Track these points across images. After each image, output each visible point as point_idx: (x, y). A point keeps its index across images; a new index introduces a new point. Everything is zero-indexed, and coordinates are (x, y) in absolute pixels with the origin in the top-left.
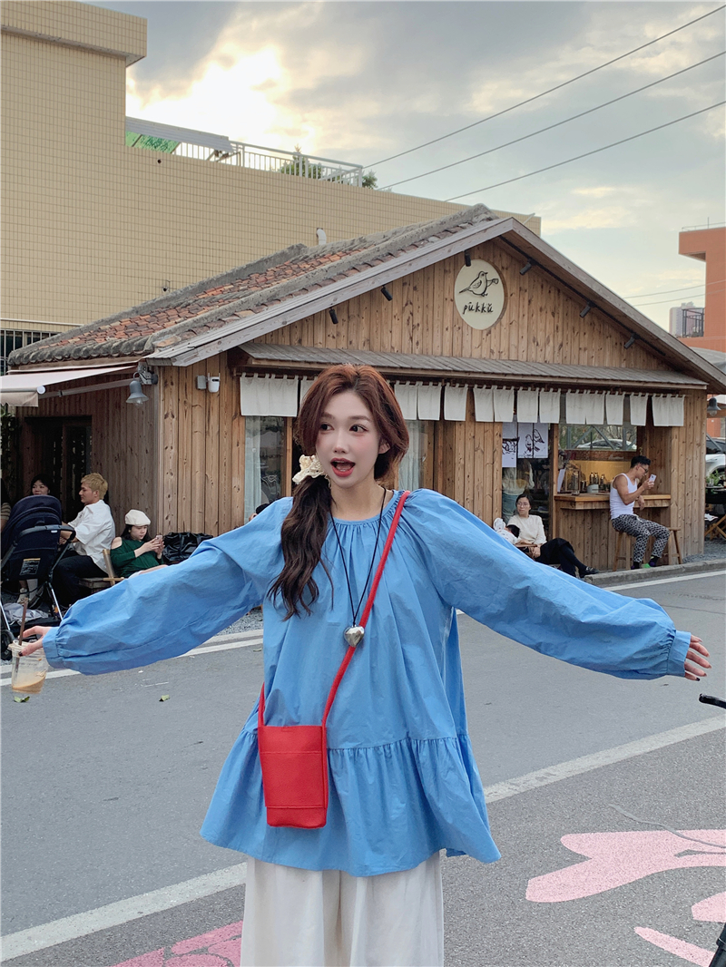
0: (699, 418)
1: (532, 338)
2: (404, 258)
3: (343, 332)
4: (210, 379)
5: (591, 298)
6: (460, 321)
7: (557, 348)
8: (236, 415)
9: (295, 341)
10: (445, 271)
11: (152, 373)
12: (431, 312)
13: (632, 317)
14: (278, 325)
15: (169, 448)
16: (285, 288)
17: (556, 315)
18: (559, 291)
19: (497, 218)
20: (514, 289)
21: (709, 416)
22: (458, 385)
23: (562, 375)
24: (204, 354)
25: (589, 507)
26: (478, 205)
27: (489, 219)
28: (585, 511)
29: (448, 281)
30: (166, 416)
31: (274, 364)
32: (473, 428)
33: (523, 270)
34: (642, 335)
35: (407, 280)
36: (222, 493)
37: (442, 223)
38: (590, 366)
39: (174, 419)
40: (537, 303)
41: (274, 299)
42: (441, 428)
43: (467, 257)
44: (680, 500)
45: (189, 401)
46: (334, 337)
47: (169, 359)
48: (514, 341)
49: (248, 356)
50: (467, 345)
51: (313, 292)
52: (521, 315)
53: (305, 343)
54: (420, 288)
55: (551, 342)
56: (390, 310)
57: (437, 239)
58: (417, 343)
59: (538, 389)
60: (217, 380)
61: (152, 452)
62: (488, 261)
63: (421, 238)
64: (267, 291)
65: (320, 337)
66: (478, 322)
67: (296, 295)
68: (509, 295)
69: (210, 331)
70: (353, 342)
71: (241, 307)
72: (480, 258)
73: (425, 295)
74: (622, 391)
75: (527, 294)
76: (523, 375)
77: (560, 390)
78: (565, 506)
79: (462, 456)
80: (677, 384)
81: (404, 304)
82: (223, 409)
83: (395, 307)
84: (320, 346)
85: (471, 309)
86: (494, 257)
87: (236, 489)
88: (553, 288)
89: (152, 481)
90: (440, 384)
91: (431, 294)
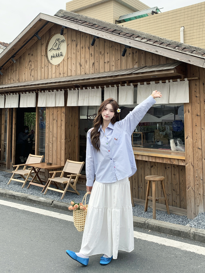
1: (78, 63)
20: (69, 42)
29: (43, 48)
40: (80, 45)
50: (50, 73)
54: (34, 54)
58: (33, 76)
68: (67, 45)
75: (75, 42)
85: (54, 57)
91: (37, 55)
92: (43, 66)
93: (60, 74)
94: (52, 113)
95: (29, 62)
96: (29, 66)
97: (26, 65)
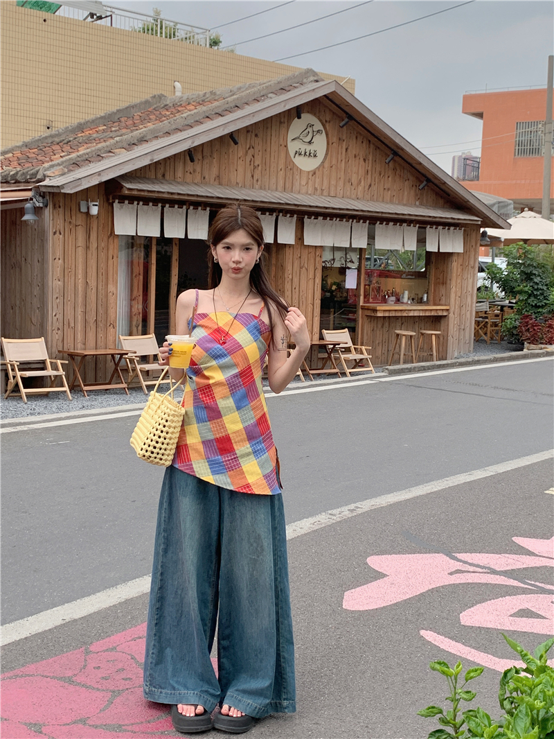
0: (474, 246)
1: (348, 178)
2: (248, 110)
3: (198, 169)
4: (91, 204)
5: (395, 149)
6: (292, 164)
7: (367, 187)
8: (111, 234)
9: (160, 176)
10: (281, 123)
11: (43, 197)
12: (269, 156)
13: (426, 165)
14: (146, 162)
15: (57, 259)
16: (152, 131)
17: (367, 161)
18: (370, 141)
19: (323, 80)
20: (335, 139)
21: (481, 245)
22: (288, 215)
23: (369, 210)
24: (86, 185)
25: (387, 314)
26: (308, 69)
27: (317, 81)
28: (384, 317)
29: (283, 131)
30: (55, 233)
31: (142, 193)
32: (299, 250)
33: (342, 124)
34: (433, 180)
35: (250, 129)
36: (100, 296)
37: (279, 83)
38: (391, 202)
39: (61, 236)
40: (352, 151)
41: (142, 140)
42: (274, 249)
43: (298, 112)
44: (456, 311)
45: (74, 221)
46: (190, 173)
47: (58, 187)
48: (333, 182)
49: (122, 187)
50: (297, 184)
51: (175, 136)
52: (340, 160)
53: (167, 177)
54: (260, 135)
55: (363, 182)
56: (236, 153)
57: (274, 96)
58: (257, 180)
59: (351, 220)
60: (96, 205)
61: (43, 262)
62: (315, 115)
63: (262, 94)
64: (136, 133)
65: (179, 174)
66: (306, 164)
67: (161, 138)
68: (330, 144)
69: (92, 165)
70: (206, 177)
71: (116, 145)
72: (308, 112)
73: (264, 140)
74: (416, 224)
75: (345, 143)
76: (340, 209)
77: (368, 222)
78: (369, 313)
79: (289, 272)
80: (458, 219)
81: (248, 147)
82: (100, 228)
83: (239, 151)
84: (179, 180)
85: (300, 154)
86: (319, 111)
87: (111, 294)
88: (365, 139)
89: (43, 285)
90: (274, 214)
91: (269, 141)
92: (281, 165)
93: (316, 189)
94: (299, 256)
95: (249, 149)
96: (249, 157)
97: (241, 154)
